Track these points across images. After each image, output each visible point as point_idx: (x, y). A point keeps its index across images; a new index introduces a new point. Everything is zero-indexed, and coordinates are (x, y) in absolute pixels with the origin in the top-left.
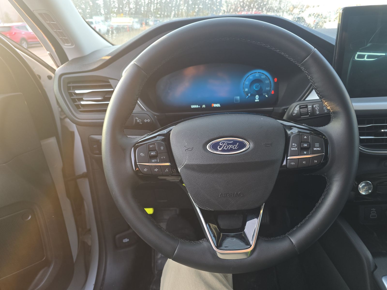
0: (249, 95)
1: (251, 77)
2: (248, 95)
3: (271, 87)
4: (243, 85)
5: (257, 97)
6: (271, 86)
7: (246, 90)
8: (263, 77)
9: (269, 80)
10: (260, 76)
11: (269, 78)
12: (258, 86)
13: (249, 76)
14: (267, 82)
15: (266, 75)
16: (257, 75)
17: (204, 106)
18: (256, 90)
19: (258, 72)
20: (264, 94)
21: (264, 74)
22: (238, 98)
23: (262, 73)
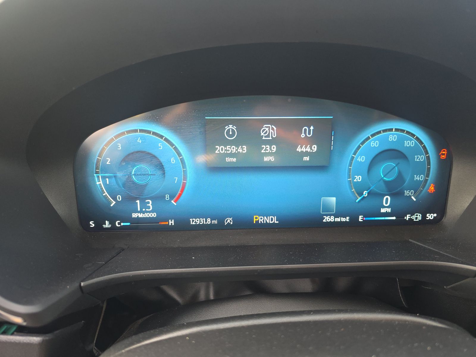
0: (365, 193)
1: (375, 144)
2: (360, 194)
3: (428, 175)
4: (350, 165)
5: (387, 200)
6: (429, 169)
7: (358, 178)
8: (410, 143)
9: (427, 152)
10: (401, 141)
11: (424, 147)
12: (395, 167)
13: (368, 138)
14: (420, 158)
15: (417, 139)
16: (393, 137)
17: (229, 221)
18: (385, 182)
19: (397, 130)
20: (407, 193)
21: (413, 135)
22: (333, 200)
23: (408, 133)
